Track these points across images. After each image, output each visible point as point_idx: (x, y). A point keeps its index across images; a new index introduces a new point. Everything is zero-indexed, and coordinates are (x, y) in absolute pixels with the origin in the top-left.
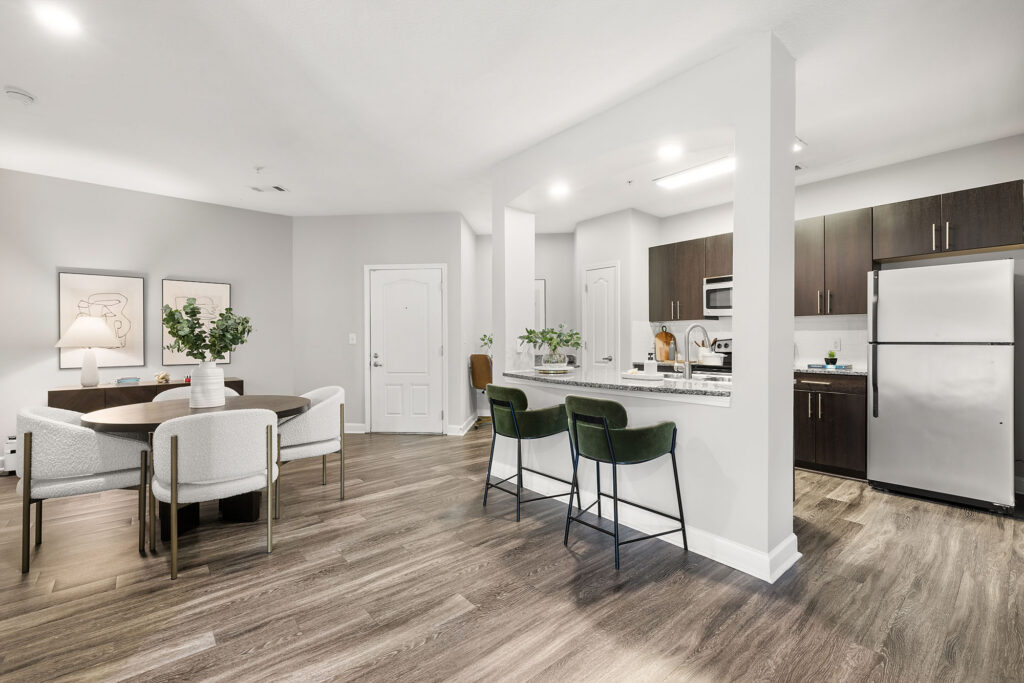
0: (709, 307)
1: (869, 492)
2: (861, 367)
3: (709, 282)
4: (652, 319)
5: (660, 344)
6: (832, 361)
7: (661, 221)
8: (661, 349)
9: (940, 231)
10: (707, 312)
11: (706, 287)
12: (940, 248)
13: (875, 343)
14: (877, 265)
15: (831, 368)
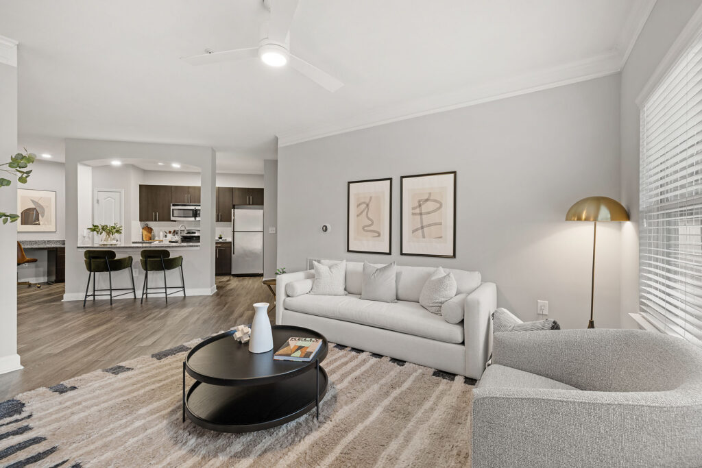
0: (173, 216)
1: (232, 278)
2: (229, 239)
3: (173, 205)
4: (141, 220)
5: (145, 233)
6: (221, 238)
7: (145, 172)
8: (146, 235)
9: (249, 198)
10: (172, 218)
11: (172, 208)
12: (249, 204)
13: (234, 231)
14: (234, 208)
15: (220, 240)
